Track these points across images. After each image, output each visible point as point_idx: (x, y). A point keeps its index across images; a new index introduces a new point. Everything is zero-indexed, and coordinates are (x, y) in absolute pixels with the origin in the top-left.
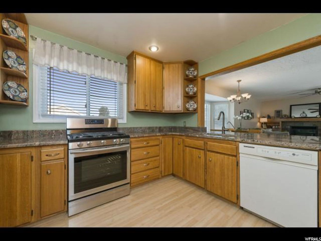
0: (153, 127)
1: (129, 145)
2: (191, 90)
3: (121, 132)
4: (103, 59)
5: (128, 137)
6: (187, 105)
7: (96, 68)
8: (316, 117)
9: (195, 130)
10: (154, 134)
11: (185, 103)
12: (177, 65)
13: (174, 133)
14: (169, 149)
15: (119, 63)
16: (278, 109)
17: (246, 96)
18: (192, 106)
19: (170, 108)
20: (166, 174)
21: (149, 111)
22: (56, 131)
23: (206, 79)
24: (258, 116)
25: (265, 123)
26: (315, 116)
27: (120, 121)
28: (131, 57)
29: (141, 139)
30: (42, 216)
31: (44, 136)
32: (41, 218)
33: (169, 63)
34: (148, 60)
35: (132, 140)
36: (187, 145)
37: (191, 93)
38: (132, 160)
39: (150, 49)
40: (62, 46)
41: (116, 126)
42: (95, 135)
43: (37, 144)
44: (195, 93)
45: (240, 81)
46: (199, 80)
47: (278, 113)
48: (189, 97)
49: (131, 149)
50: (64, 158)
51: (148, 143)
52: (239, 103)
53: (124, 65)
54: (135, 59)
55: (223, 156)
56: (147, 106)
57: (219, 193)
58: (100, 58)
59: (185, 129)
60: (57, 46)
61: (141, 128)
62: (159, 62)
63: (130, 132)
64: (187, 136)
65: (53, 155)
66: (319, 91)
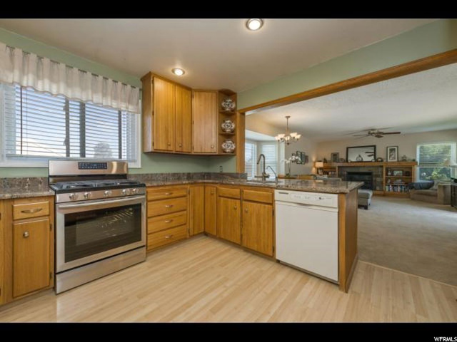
0: (179, 174)
1: (144, 197)
2: (228, 126)
3: (133, 179)
4: (105, 78)
5: (143, 185)
6: (223, 146)
7: (94, 91)
8: (371, 162)
9: (233, 176)
10: (180, 182)
11: (220, 143)
12: (210, 94)
13: (206, 181)
14: (199, 201)
15: (129, 87)
16: (335, 151)
17: (296, 136)
18: (229, 146)
19: (201, 149)
20: (196, 233)
21: (174, 152)
22: (32, 179)
23: (247, 113)
24: (314, 159)
25: (321, 168)
26: (370, 160)
27: (131, 165)
28: (147, 80)
29: (161, 188)
30: (15, 296)
31: (12, 186)
32: (13, 298)
33: (201, 91)
34: (172, 85)
35: (149, 190)
36: (221, 195)
37: (228, 130)
38: (149, 216)
39: (173, 71)
40: (40, 58)
41: (126, 172)
42: (95, 184)
43: (8, 196)
44: (233, 131)
45: (289, 117)
46: (238, 114)
47: (335, 156)
48: (225, 136)
49: (148, 201)
50: (49, 215)
51: (171, 194)
52: (288, 144)
53: (137, 89)
54: (153, 83)
55: (259, 205)
56: (170, 145)
57: (255, 247)
58: (100, 78)
59: (221, 176)
60: (33, 57)
61: (162, 174)
62: (186, 88)
63: (147, 180)
64: (222, 184)
65: (32, 211)
66: (372, 132)
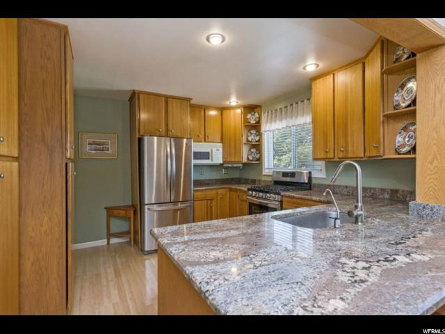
35: (285, 199)
56: (329, 152)
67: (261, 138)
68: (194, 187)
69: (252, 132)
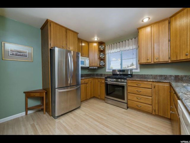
27: (135, 71)
41: (132, 74)
56: (149, 60)
67: (105, 56)
68: (81, 78)
69: (101, 53)
